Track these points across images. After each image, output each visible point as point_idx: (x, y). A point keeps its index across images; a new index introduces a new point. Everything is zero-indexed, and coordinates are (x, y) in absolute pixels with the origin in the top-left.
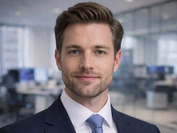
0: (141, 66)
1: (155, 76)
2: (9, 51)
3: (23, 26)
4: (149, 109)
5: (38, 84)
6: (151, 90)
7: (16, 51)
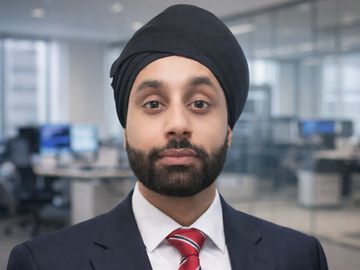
0: (287, 120)
1: (316, 139)
2: (18, 89)
3: (47, 40)
4: (303, 207)
5: (77, 156)
6: (307, 168)
7: (33, 89)
